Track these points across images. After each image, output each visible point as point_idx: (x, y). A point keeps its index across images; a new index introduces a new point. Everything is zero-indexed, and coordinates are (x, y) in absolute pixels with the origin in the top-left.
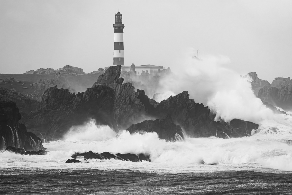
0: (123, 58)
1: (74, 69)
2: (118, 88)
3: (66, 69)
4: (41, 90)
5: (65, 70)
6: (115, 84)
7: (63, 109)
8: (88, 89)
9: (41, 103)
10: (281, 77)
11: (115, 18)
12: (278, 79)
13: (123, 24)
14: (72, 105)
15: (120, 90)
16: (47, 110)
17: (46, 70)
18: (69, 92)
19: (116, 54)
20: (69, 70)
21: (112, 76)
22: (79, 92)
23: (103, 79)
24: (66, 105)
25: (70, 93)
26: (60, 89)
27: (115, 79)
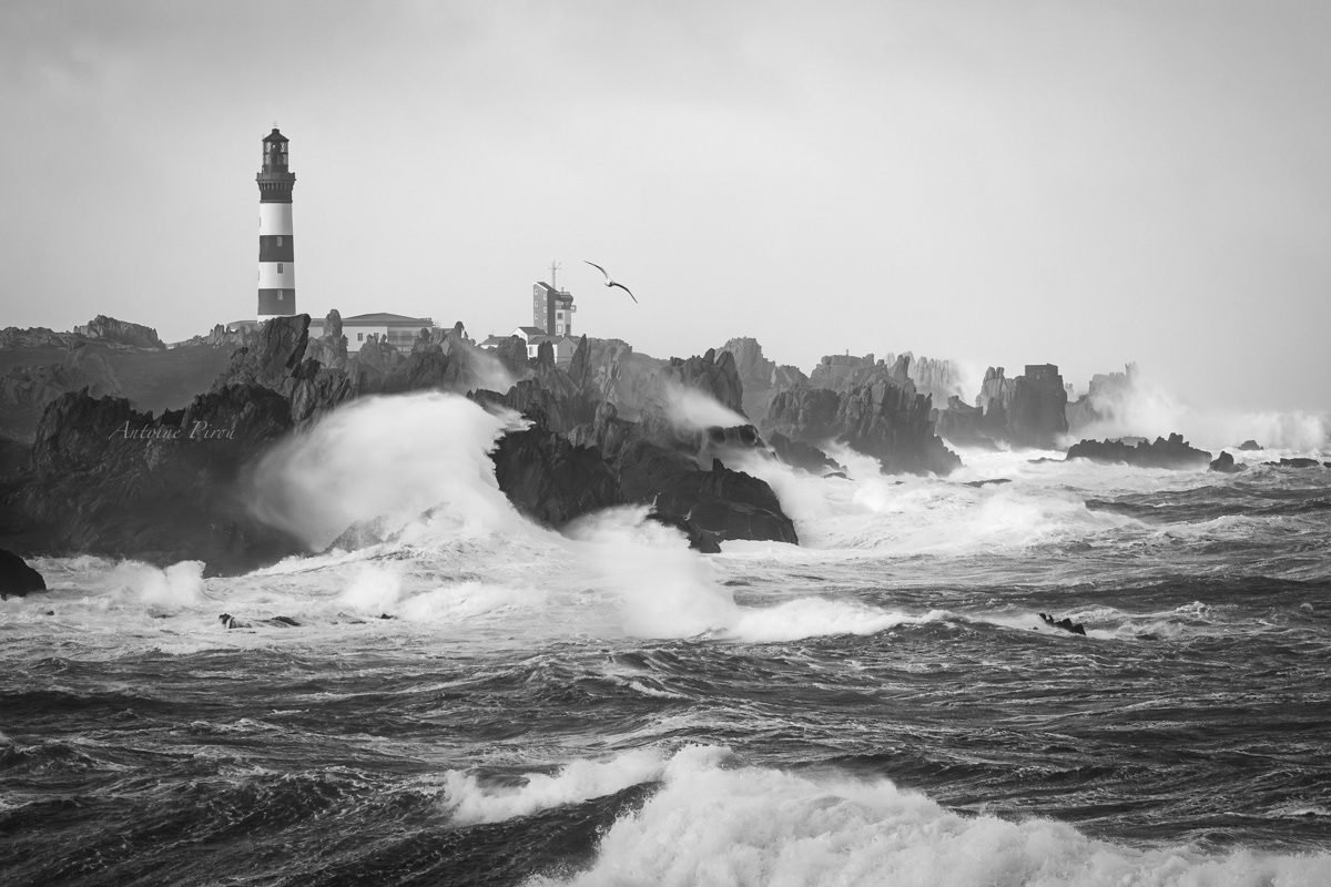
0: (293, 291)
1: (125, 329)
2: (301, 395)
3: (96, 331)
4: (16, 402)
5: (94, 335)
6: (290, 382)
7: (111, 469)
8: (200, 398)
9: (34, 449)
10: (844, 354)
11: (262, 152)
12: (833, 362)
13: (290, 171)
14: (144, 453)
15: (309, 400)
16: (54, 471)
17: (28, 332)
18: (132, 409)
19: (267, 276)
20: (107, 334)
21: (277, 352)
22: (167, 411)
23: (247, 365)
24: (120, 456)
25: (135, 411)
26: (99, 399)
27: (289, 365)
